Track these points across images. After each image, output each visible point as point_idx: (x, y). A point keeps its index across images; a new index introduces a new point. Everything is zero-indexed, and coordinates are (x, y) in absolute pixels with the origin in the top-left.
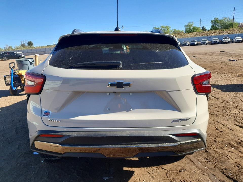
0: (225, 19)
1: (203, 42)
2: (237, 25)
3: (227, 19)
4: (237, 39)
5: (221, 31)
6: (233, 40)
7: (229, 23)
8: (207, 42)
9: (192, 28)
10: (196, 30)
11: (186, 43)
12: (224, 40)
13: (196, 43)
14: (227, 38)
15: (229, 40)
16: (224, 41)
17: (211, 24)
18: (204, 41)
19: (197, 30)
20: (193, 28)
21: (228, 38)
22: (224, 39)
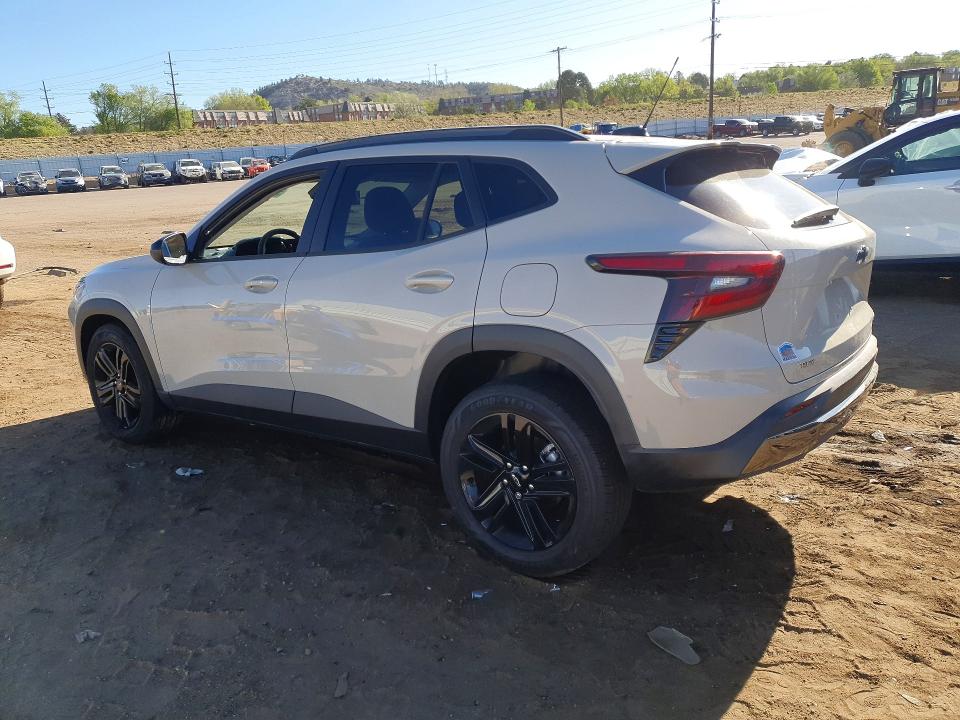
0: (143, 92)
1: (110, 178)
2: (189, 115)
3: (152, 95)
4: (225, 165)
5: (156, 138)
6: (210, 169)
7: (162, 108)
8: (124, 178)
9: (16, 117)
10: (37, 128)
11: (37, 183)
12: (188, 171)
13: (81, 181)
14: (193, 164)
15: (201, 170)
16: (189, 175)
17: (94, 107)
18: (113, 174)
19: (45, 129)
20: (21, 120)
21: (198, 164)
22: (183, 165)
